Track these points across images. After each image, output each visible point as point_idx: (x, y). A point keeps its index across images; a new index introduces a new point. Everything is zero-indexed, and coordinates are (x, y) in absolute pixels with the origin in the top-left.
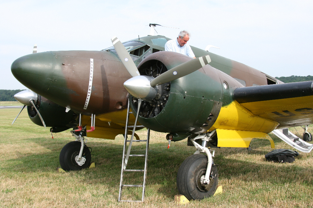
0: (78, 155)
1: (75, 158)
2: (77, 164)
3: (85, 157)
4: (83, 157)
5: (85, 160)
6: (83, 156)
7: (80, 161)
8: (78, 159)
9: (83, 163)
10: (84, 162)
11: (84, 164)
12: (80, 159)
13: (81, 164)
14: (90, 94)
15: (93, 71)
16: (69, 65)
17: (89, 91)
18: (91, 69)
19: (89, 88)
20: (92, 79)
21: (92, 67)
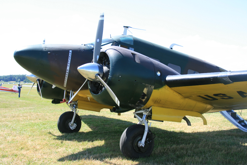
0: (71, 121)
1: (69, 124)
2: (70, 128)
4: (74, 124)
5: (76, 126)
6: (74, 122)
7: (72, 126)
9: (74, 128)
12: (72, 124)
14: (67, 76)
15: (70, 59)
16: (53, 54)
17: (66, 74)
18: (69, 58)
19: (67, 71)
20: (69, 65)
21: (71, 56)
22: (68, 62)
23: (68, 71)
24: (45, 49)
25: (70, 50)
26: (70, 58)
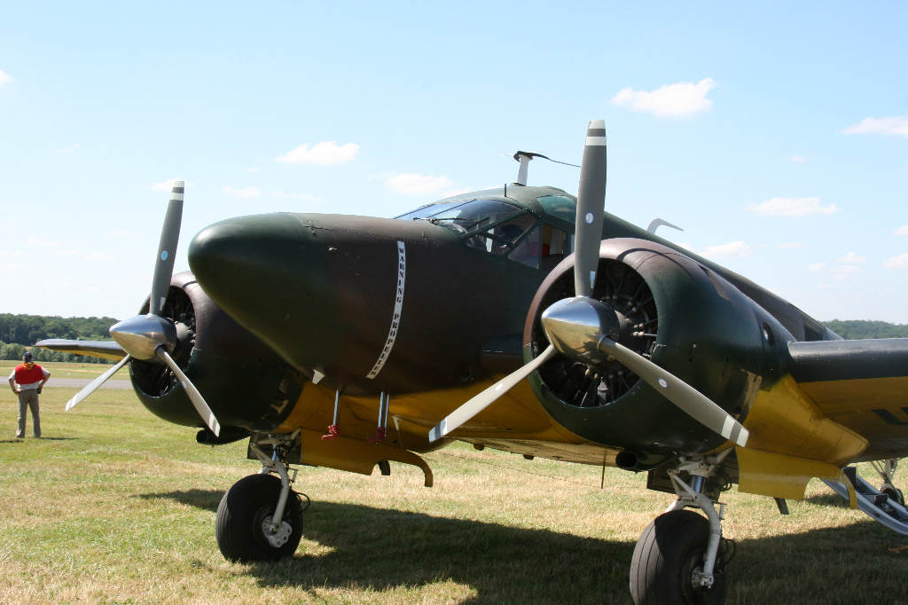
0: (272, 514)
1: (264, 524)
2: (267, 542)
3: (289, 520)
4: (284, 523)
5: (288, 531)
6: (284, 518)
7: (275, 533)
8: (273, 527)
9: (285, 538)
10: (287, 535)
11: (285, 541)
12: (277, 527)
13: (279, 543)
14: (393, 338)
15: (404, 275)
16: (347, 254)
17: (392, 329)
18: (400, 270)
19: (394, 321)
20: (402, 296)
21: (404, 263)
22: (399, 287)
23: (397, 321)
24: (314, 234)
25: (399, 239)
26: (404, 271)
